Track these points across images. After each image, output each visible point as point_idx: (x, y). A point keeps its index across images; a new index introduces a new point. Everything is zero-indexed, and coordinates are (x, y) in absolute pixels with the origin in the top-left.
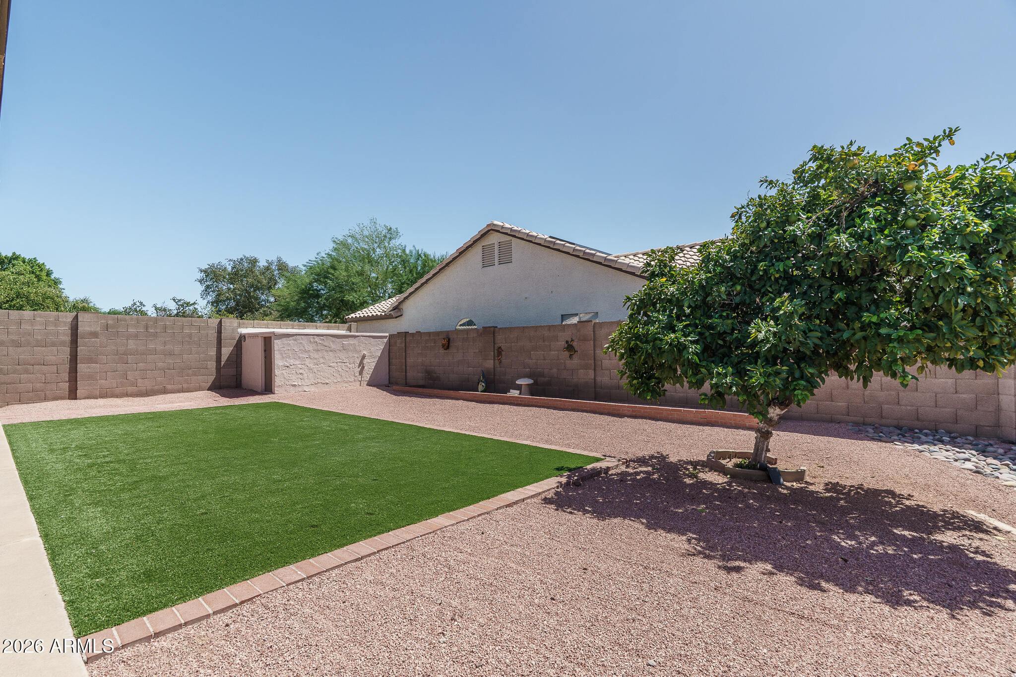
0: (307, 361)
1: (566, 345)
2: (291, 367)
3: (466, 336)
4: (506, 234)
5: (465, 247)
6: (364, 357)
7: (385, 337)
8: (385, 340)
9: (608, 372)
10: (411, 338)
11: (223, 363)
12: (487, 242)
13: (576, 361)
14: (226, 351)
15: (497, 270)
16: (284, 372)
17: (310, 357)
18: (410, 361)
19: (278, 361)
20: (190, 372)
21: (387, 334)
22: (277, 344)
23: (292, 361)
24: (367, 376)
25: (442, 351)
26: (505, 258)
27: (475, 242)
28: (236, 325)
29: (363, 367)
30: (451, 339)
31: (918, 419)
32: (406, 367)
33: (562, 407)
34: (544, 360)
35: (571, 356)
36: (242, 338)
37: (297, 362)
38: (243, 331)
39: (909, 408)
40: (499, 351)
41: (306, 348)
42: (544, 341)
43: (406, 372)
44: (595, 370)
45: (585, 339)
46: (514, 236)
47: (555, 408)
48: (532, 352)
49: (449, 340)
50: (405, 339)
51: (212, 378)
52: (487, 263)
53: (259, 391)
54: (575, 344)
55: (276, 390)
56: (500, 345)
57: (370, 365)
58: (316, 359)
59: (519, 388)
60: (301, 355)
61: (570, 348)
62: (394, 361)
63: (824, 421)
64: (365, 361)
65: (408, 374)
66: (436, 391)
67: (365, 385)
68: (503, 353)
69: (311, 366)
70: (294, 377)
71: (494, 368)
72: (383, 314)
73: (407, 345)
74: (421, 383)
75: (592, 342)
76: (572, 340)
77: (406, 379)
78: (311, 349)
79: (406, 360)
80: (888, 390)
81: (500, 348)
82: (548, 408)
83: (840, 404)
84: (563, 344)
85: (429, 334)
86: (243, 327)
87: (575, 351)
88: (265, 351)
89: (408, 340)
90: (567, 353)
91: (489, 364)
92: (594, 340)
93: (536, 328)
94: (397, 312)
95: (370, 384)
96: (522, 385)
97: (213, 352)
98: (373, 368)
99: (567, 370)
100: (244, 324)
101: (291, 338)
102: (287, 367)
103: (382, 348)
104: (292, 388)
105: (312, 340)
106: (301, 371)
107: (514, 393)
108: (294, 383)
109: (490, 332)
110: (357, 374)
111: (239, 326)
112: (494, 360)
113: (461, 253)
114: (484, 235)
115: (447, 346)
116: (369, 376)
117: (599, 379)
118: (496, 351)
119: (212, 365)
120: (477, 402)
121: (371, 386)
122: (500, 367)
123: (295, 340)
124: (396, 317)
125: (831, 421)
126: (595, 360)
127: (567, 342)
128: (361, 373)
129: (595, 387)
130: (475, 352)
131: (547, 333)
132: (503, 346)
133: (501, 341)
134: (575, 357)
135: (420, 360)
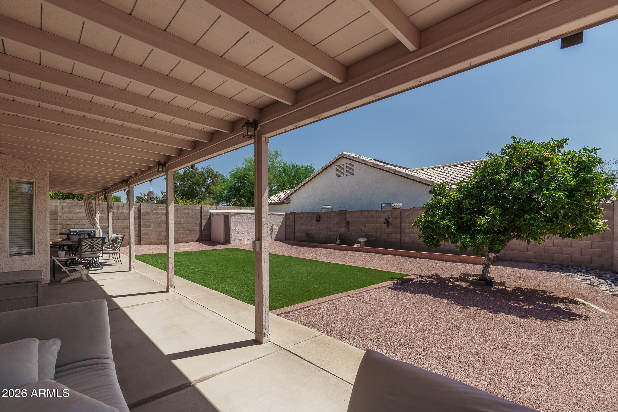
0: (246, 227)
1: (385, 221)
2: (239, 230)
3: (329, 215)
4: (351, 159)
5: (327, 166)
6: (273, 225)
7: (283, 215)
8: (283, 216)
9: (409, 235)
10: (298, 215)
11: (203, 228)
12: (339, 163)
13: (390, 229)
14: (204, 222)
15: (345, 179)
16: (235, 233)
17: (247, 225)
18: (297, 228)
19: (233, 228)
20: (188, 232)
21: (284, 213)
22: (232, 219)
23: (239, 228)
24: (274, 236)
25: (316, 223)
26: (350, 172)
27: (333, 163)
28: (208, 208)
29: (273, 231)
30: (321, 217)
31: (572, 261)
32: (295, 230)
33: (384, 253)
34: (373, 228)
35: (388, 227)
36: (212, 215)
37: (242, 228)
38: (212, 211)
39: (567, 255)
40: (348, 223)
41: (246, 221)
42: (373, 219)
43: (295, 234)
44: (401, 234)
45: (396, 218)
46: (355, 161)
47: (380, 253)
48: (366, 224)
49: (320, 217)
50: (295, 216)
51: (198, 236)
52: (339, 174)
53: (222, 242)
54: (390, 220)
55: (232, 242)
57: (276, 229)
58: (250, 226)
59: (359, 242)
60: (243, 224)
61: (387, 222)
62: (288, 228)
63: (523, 262)
64: (273, 228)
65: (296, 235)
66: (314, 244)
67: (273, 240)
68: (350, 224)
69: (248, 230)
70: (240, 236)
71: (345, 232)
72: (280, 202)
73: (295, 219)
74: (304, 239)
75: (400, 220)
76: (389, 218)
77: (295, 237)
78: (248, 221)
79: (295, 227)
80: (557, 247)
81: (348, 221)
82: (376, 253)
83: (532, 253)
84: (383, 220)
85: (308, 213)
86: (212, 209)
87: (390, 224)
88: (225, 222)
89: (296, 216)
90: (386, 225)
91: (342, 230)
92: (401, 218)
93: (369, 211)
94: (287, 201)
95: (276, 239)
96: (361, 241)
97: (198, 223)
98: (277, 231)
99: (386, 234)
100: (212, 208)
101: (239, 216)
102: (237, 230)
103: (282, 220)
104: (239, 241)
105: (248, 216)
106: (243, 233)
107: (358, 245)
108: (240, 239)
109: (343, 213)
110: (270, 235)
111: (210, 209)
112: (345, 228)
113: (325, 169)
114: (338, 160)
115: (318, 220)
116: (275, 235)
117: (403, 239)
118: (346, 223)
119: (198, 229)
120: (337, 250)
121: (277, 241)
122: (348, 232)
123: (240, 216)
124: (287, 204)
125: (527, 262)
126: (401, 229)
127: (386, 219)
128: (271, 234)
129: (401, 243)
130: (334, 224)
131: (374, 214)
132: (350, 220)
133: (349, 218)
134: (390, 227)
135: (303, 227)
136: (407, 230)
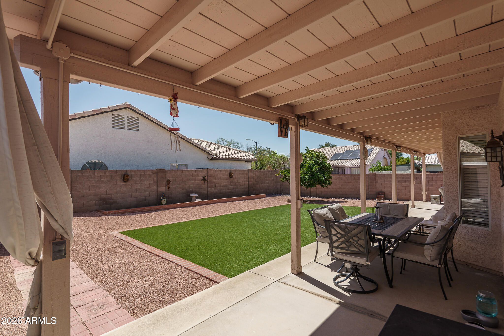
1: (203, 178)
9: (217, 188)
15: (126, 133)
30: (130, 175)
35: (205, 183)
40: (168, 182)
44: (214, 188)
45: (211, 176)
48: (187, 182)
49: (128, 176)
52: (117, 126)
54: (206, 178)
56: (169, 179)
61: (204, 179)
76: (205, 176)
81: (169, 180)
84: (201, 178)
87: (206, 181)
90: (203, 182)
99: (203, 189)
109: (160, 172)
114: (120, 109)
118: (166, 182)
127: (203, 177)
130: (150, 183)
131: (194, 173)
132: (171, 179)
133: (169, 176)
134: (206, 183)
135: (92, 191)
136: (217, 185)
